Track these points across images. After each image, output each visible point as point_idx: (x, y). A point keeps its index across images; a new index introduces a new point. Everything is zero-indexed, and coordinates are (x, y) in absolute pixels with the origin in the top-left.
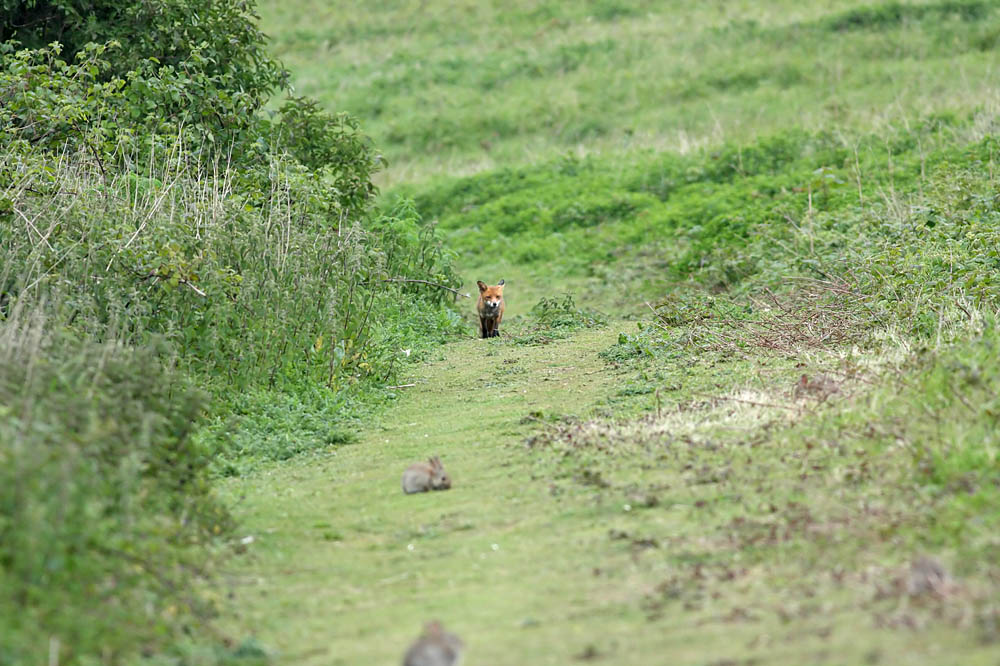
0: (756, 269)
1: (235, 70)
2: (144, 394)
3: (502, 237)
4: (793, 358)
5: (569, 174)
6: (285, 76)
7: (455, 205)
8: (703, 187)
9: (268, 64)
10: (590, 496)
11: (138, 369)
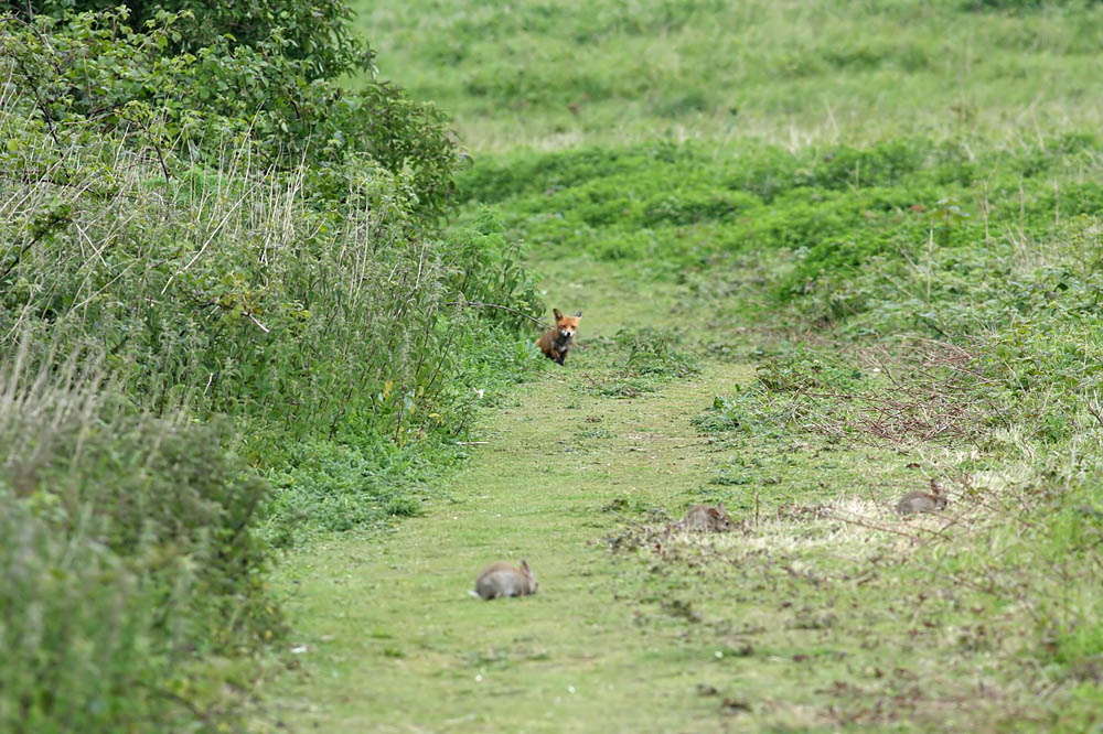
0: (865, 306)
1: (315, 46)
2: (201, 479)
3: (587, 227)
4: (905, 453)
5: (665, 160)
6: (370, 56)
7: (538, 184)
8: (812, 193)
9: (352, 42)
10: (678, 631)
11: (197, 449)
